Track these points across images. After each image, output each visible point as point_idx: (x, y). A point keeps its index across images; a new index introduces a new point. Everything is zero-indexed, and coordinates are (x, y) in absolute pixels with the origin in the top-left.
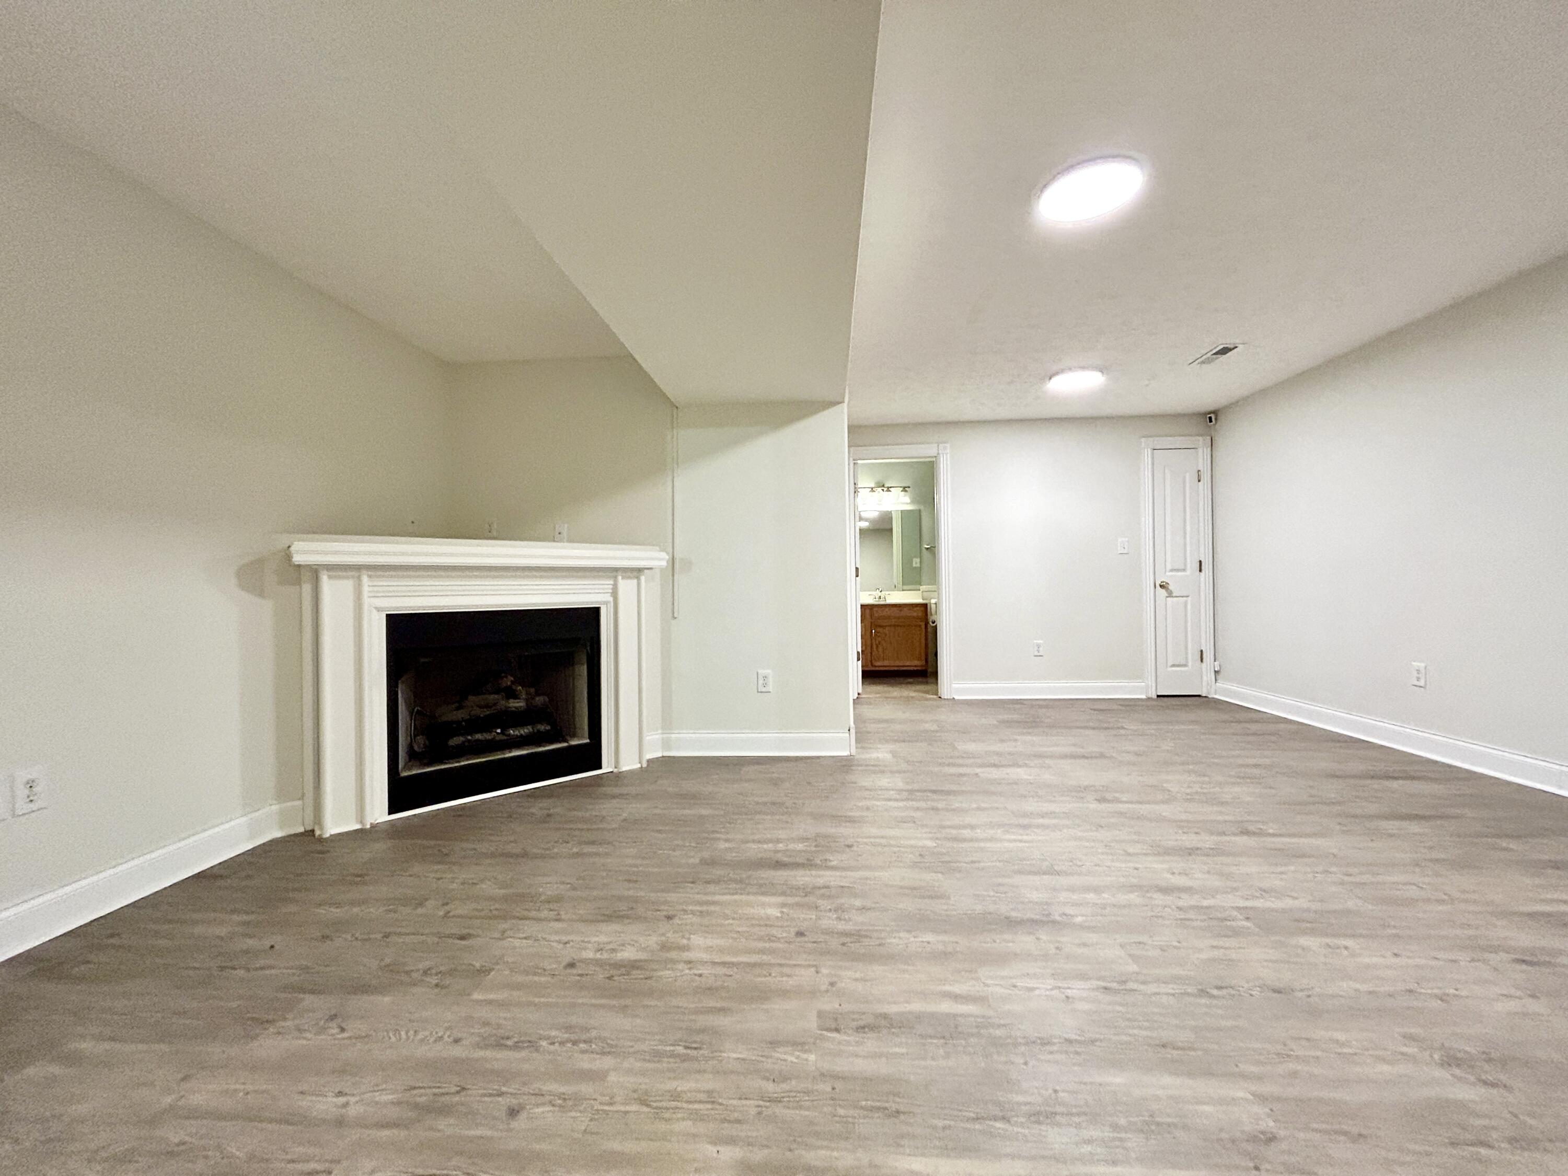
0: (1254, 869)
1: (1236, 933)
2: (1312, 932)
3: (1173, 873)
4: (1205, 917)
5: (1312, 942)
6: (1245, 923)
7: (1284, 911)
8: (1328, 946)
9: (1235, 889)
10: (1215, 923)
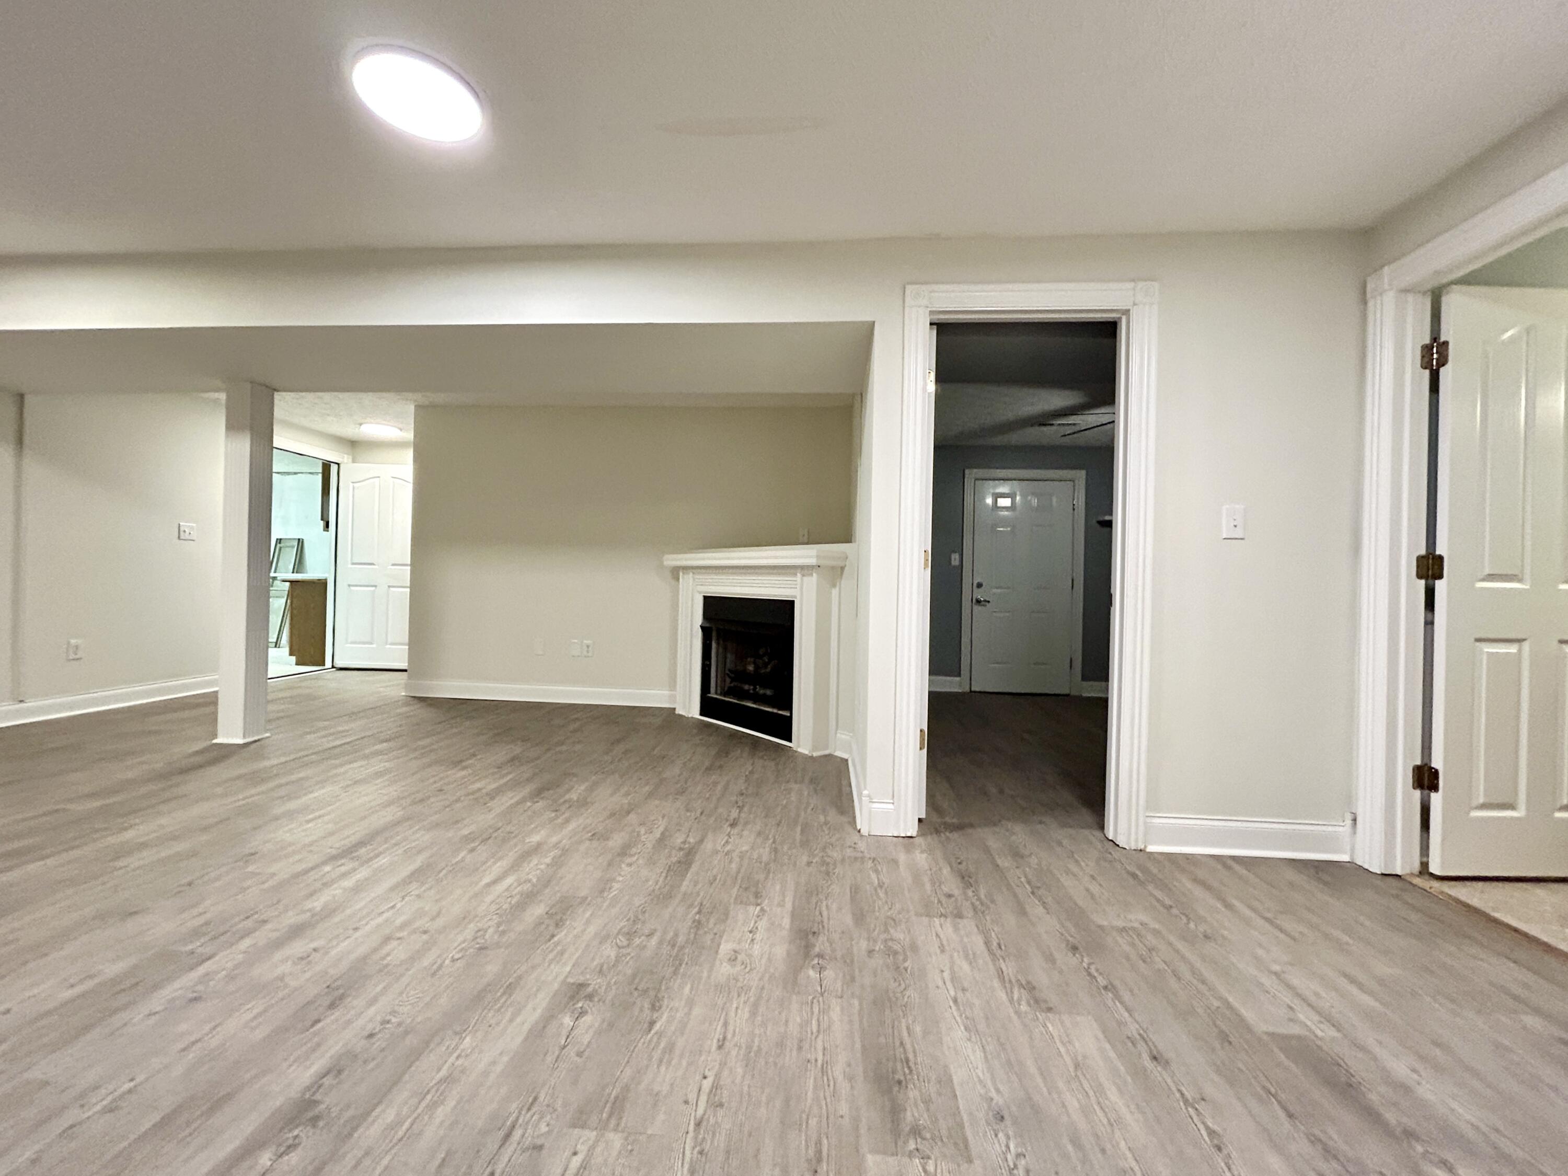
0: (231, 1025)
1: (196, 933)
2: (115, 981)
3: (315, 950)
4: (234, 929)
5: (113, 969)
6: (190, 947)
7: (156, 987)
8: (91, 977)
9: (231, 978)
10: (222, 929)
